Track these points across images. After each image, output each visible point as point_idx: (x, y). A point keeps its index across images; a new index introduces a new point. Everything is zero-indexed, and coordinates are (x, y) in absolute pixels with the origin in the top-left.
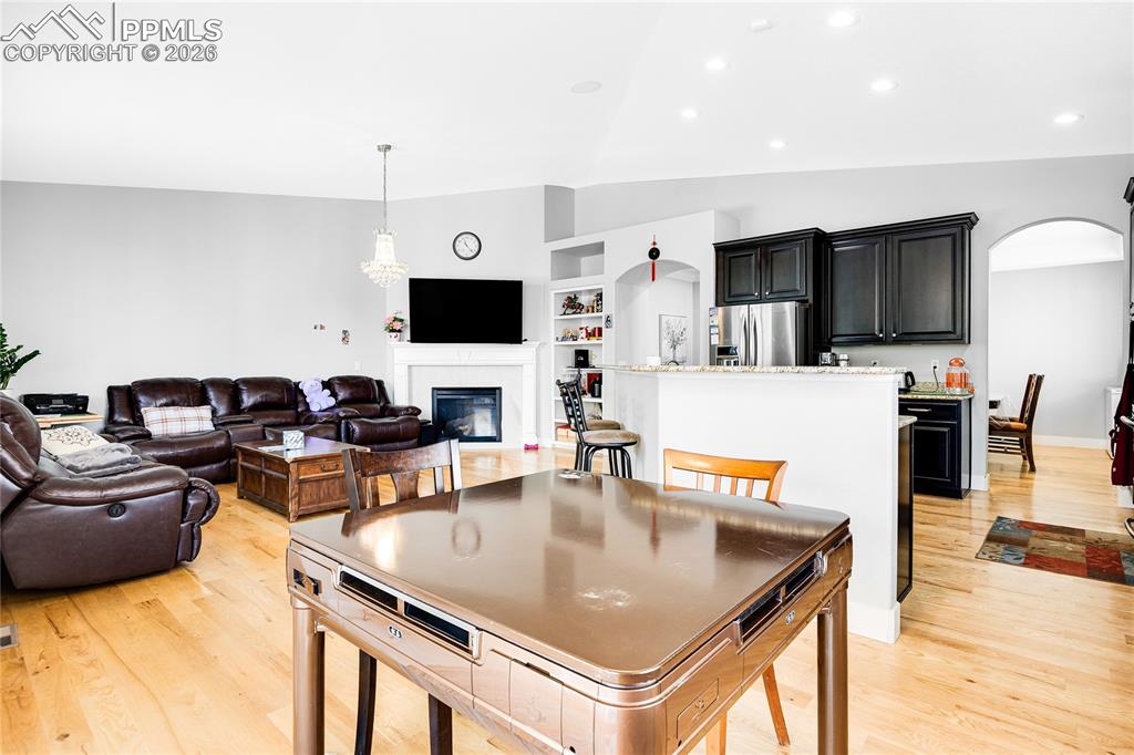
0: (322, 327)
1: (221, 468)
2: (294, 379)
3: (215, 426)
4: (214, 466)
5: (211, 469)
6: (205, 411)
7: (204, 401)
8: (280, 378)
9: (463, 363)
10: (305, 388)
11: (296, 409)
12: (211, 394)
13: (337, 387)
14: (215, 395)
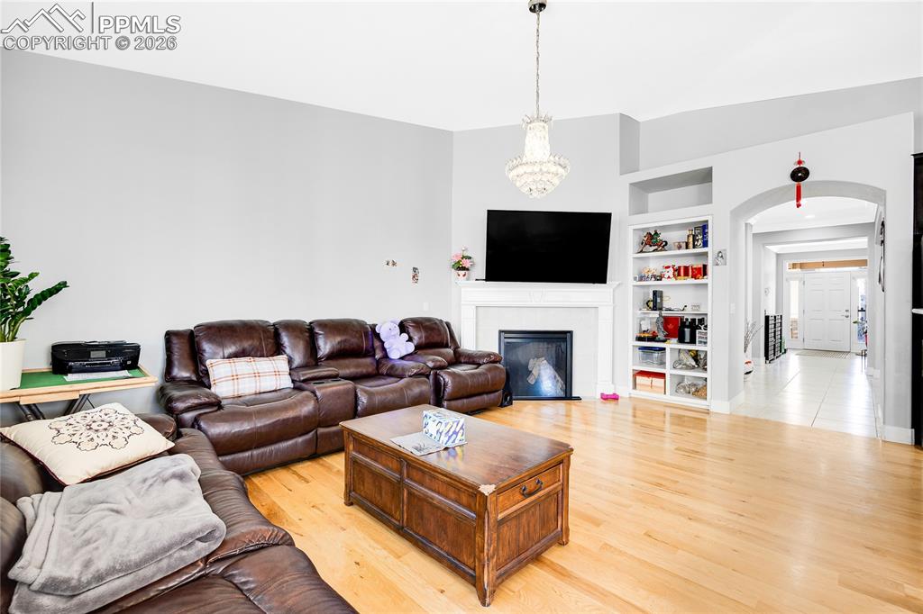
0: (394, 264)
1: (308, 442)
2: (369, 322)
3: (293, 381)
4: (300, 440)
5: (296, 443)
6: (280, 363)
7: (278, 350)
8: (356, 321)
9: (534, 304)
10: (383, 331)
11: (374, 355)
12: (285, 340)
13: (411, 330)
14: (289, 342)
